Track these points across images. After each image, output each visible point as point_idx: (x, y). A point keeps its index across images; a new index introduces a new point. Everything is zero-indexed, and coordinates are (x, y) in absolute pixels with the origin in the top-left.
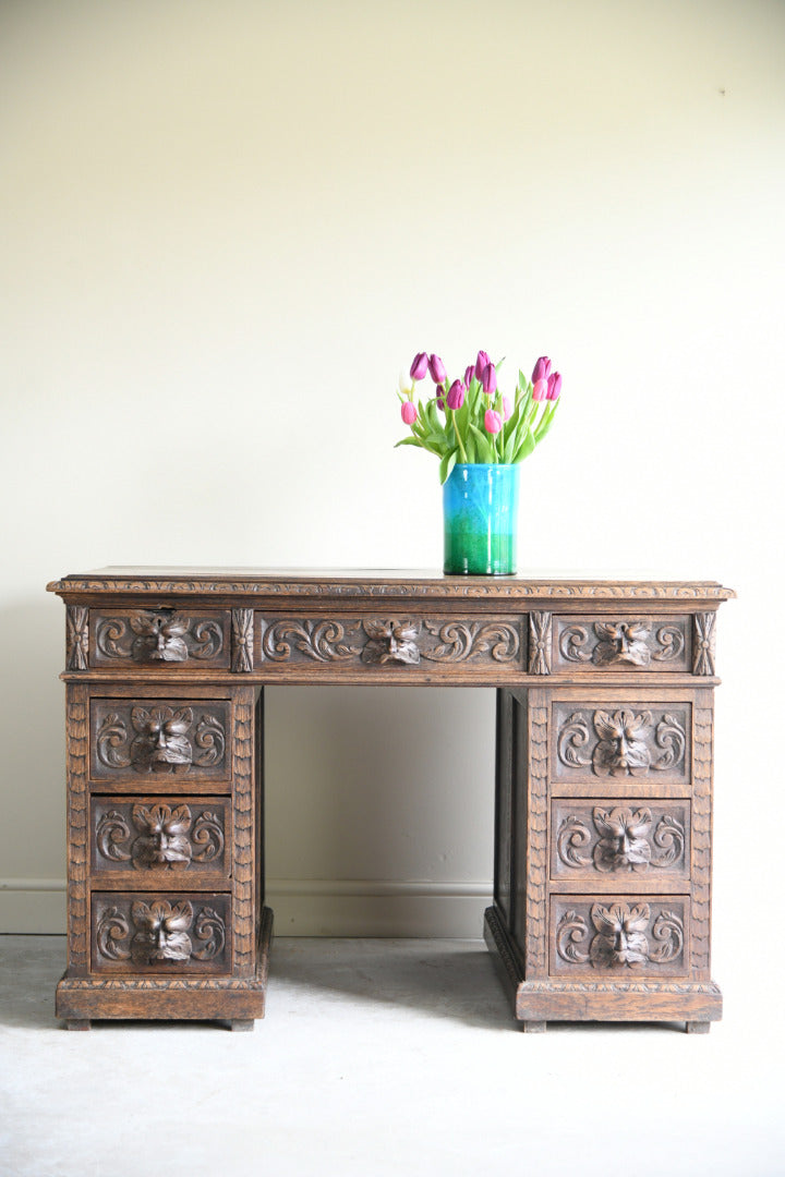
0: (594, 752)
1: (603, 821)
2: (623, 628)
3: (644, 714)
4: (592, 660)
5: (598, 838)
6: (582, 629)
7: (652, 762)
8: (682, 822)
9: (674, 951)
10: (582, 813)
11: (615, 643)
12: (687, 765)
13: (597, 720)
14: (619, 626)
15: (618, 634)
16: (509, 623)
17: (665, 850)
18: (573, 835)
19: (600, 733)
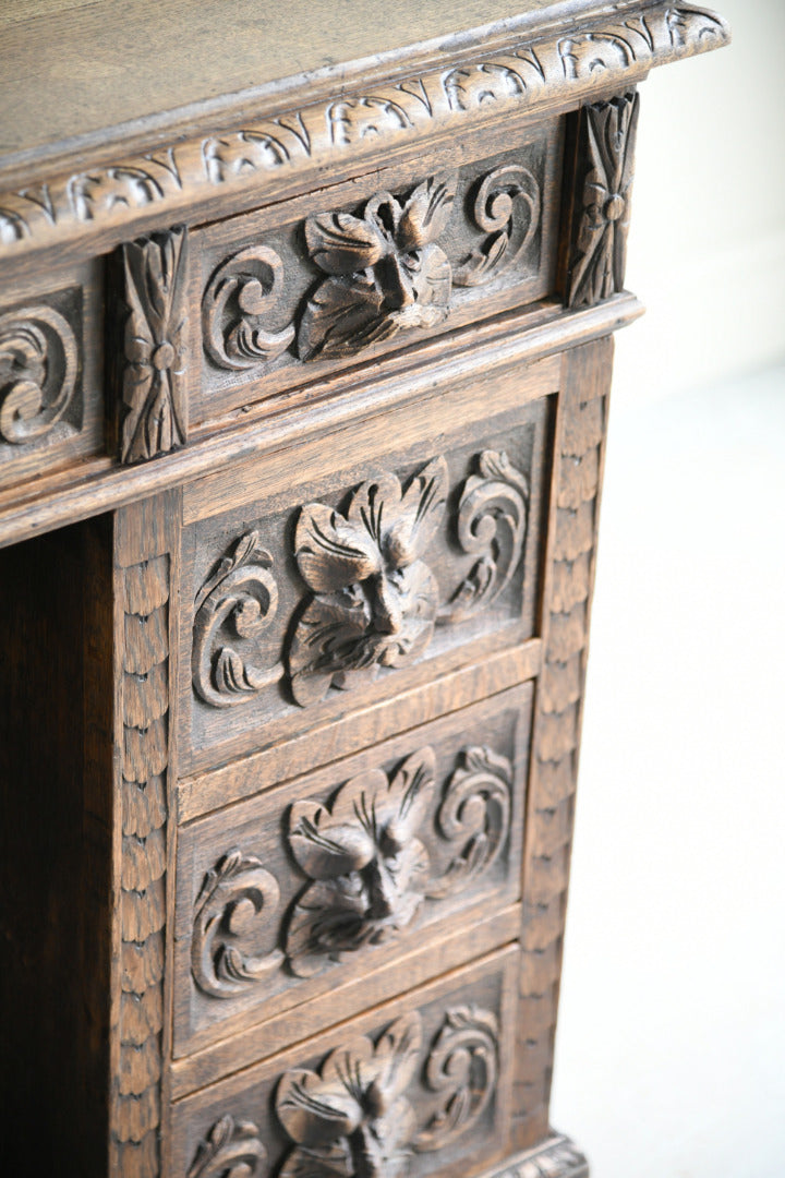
0: (289, 641)
1: (310, 829)
2: (384, 211)
3: (428, 473)
4: (293, 349)
5: (295, 882)
6: (266, 254)
7: (441, 612)
8: (508, 751)
9: (475, 1102)
10: (257, 832)
11: (371, 279)
12: (529, 584)
13: (303, 536)
14: (371, 210)
15: (380, 246)
16: (42, 300)
17: (459, 844)
18: (230, 909)
19: (310, 574)
